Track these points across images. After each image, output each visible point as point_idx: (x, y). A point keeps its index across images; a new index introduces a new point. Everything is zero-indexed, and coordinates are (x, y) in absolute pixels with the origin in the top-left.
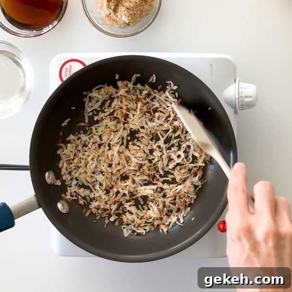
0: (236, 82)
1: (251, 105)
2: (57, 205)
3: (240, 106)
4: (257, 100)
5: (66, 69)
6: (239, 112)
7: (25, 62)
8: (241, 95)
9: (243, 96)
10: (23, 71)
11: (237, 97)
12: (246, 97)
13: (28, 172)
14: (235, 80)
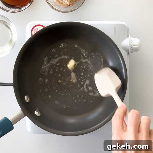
0: (128, 37)
1: (137, 50)
2: (35, 113)
3: (131, 51)
4: (140, 47)
5: (35, 30)
6: (130, 54)
7: (12, 26)
8: (131, 44)
9: (133, 45)
10: (11, 31)
11: (129, 45)
12: (134, 45)
13: (12, 87)
14: (128, 36)
